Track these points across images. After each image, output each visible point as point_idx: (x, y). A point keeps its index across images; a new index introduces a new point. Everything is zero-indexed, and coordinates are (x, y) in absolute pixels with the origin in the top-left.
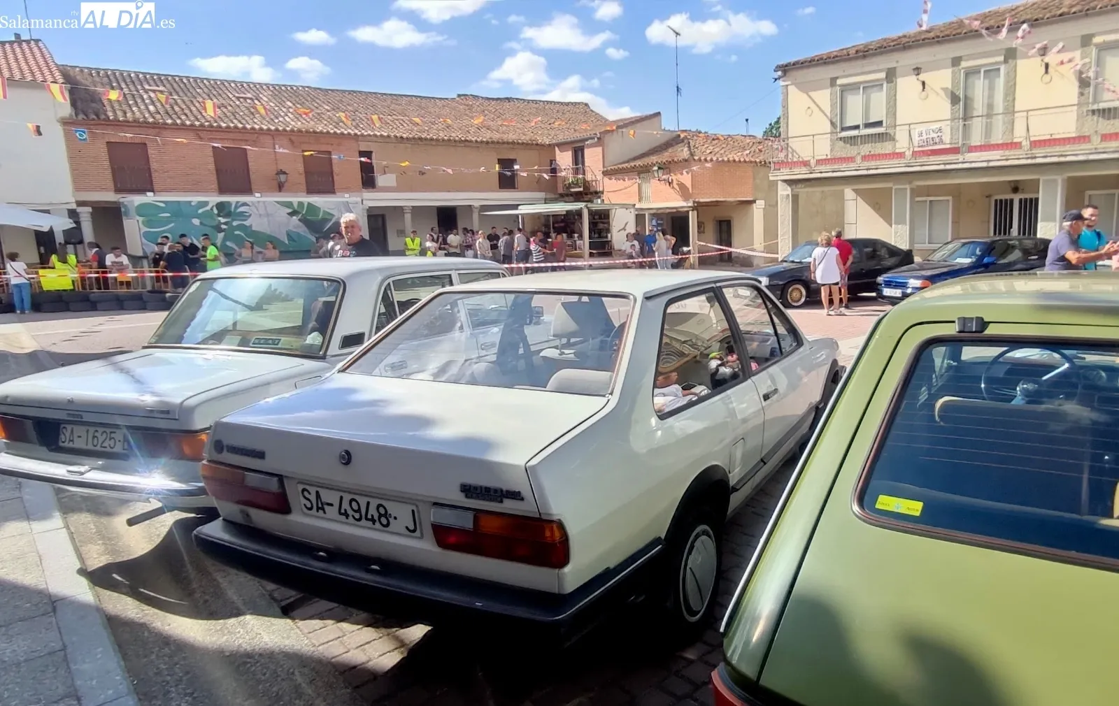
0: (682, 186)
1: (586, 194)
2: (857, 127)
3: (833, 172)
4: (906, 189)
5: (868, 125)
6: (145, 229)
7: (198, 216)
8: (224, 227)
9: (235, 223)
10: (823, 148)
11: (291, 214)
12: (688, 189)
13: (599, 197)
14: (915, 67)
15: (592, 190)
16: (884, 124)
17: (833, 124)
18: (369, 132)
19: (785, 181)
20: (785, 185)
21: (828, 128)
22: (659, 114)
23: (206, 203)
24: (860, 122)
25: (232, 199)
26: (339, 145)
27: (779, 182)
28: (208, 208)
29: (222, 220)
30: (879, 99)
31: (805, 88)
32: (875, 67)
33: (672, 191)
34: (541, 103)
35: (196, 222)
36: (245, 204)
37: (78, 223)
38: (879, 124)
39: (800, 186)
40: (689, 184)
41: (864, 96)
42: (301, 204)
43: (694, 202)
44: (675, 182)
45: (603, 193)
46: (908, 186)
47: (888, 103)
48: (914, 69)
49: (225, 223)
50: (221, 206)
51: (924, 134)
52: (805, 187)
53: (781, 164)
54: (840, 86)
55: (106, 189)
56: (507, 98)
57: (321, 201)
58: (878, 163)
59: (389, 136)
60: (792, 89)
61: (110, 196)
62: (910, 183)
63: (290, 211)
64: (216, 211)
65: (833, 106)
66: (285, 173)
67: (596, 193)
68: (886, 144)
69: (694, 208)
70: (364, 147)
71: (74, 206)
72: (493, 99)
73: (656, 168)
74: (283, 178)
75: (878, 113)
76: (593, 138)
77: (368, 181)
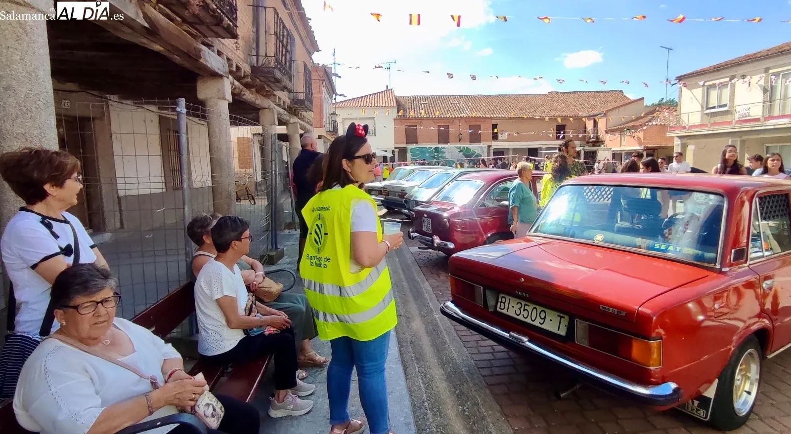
0: (639, 139)
1: (598, 142)
2: (714, 107)
3: (696, 132)
4: (737, 141)
5: (720, 106)
6: (412, 157)
7: (429, 153)
8: (436, 157)
9: (440, 155)
10: (696, 119)
11: (460, 152)
12: (641, 140)
13: (603, 144)
14: (742, 74)
15: (600, 140)
16: (728, 105)
17: (702, 107)
18: (497, 116)
19: (678, 137)
20: (678, 138)
21: (700, 108)
22: (643, 98)
23: (431, 148)
24: (716, 105)
25: (440, 146)
26: (485, 122)
27: (675, 138)
28: (432, 149)
29: (436, 154)
30: (726, 92)
31: (690, 88)
32: (725, 75)
33: (635, 141)
34: (593, 93)
35: (427, 155)
36: (444, 148)
37: (394, 155)
38: (725, 105)
39: (685, 139)
40: (642, 138)
41: (719, 91)
42: (464, 147)
43: (644, 147)
44: (636, 137)
45: (605, 141)
46: (739, 139)
47: (730, 94)
48: (741, 76)
49: (437, 155)
50: (436, 149)
51: (741, 112)
52: (688, 140)
53: (673, 128)
54: (706, 86)
55: (403, 143)
56: (574, 92)
57: (473, 147)
58: (718, 127)
59: (505, 117)
60: (684, 89)
61: (404, 145)
62: (741, 137)
63: (459, 150)
64: (434, 151)
65: (703, 97)
66: (461, 135)
67: (602, 141)
68: (729, 116)
69: (644, 150)
70: (494, 122)
71: (394, 149)
72: (566, 93)
73: (625, 129)
74: (461, 136)
75: (726, 100)
76: (601, 114)
77: (495, 137)
